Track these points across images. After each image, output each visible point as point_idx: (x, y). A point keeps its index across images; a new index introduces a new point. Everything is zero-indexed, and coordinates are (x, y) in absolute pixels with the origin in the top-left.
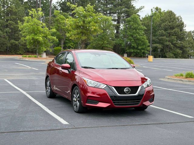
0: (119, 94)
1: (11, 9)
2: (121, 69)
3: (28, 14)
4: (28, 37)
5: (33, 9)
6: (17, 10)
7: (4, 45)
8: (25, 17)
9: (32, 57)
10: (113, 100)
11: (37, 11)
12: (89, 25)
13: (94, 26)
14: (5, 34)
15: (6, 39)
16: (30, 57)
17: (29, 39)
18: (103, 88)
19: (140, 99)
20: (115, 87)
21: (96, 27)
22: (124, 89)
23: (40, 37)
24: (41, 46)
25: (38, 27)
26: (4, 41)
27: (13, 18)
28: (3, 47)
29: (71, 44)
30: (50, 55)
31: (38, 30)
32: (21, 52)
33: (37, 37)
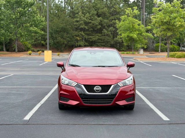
0: (89, 92)
1: (115, 9)
2: (109, 67)
3: (125, 13)
4: (123, 35)
5: (129, 8)
6: (120, 10)
7: (108, 43)
8: (122, 16)
9: (130, 53)
10: (82, 98)
11: (133, 10)
12: (175, 21)
13: (180, 21)
14: (109, 33)
15: (110, 37)
16: (128, 53)
17: (125, 37)
18: (74, 86)
19: (113, 98)
20: (85, 85)
21: (182, 23)
22: (94, 88)
23: (135, 34)
24: (136, 43)
25: (134, 25)
26: (108, 39)
27: (116, 17)
28: (107, 45)
29: (173, 40)
30: (151, 52)
31: (134, 28)
32: (123, 49)
33: (131, 35)
